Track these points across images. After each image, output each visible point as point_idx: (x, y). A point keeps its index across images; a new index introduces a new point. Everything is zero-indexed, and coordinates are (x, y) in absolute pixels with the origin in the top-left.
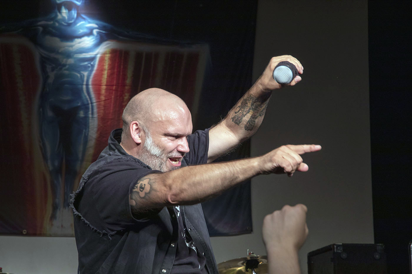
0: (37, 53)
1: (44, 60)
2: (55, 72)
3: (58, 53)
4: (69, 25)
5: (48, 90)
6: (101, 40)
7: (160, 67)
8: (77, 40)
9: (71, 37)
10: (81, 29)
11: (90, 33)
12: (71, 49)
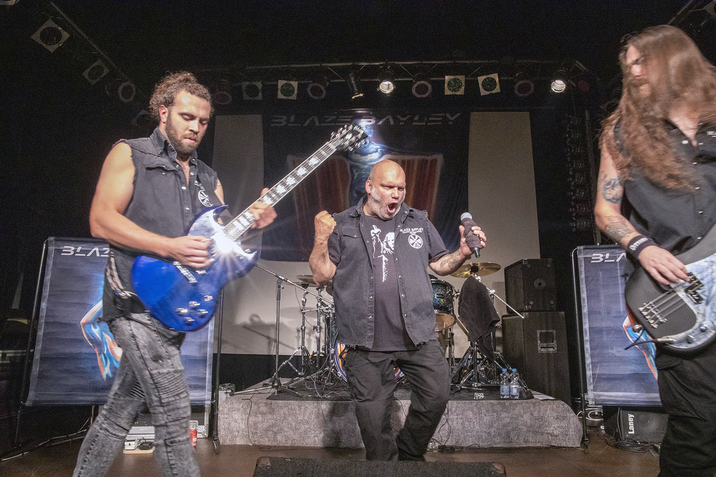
0: (348, 163)
1: (352, 167)
2: (358, 173)
3: (359, 162)
4: (365, 147)
5: (354, 182)
6: (383, 154)
7: (415, 167)
8: (369, 155)
9: (366, 154)
10: (372, 149)
11: (377, 151)
12: (366, 160)
